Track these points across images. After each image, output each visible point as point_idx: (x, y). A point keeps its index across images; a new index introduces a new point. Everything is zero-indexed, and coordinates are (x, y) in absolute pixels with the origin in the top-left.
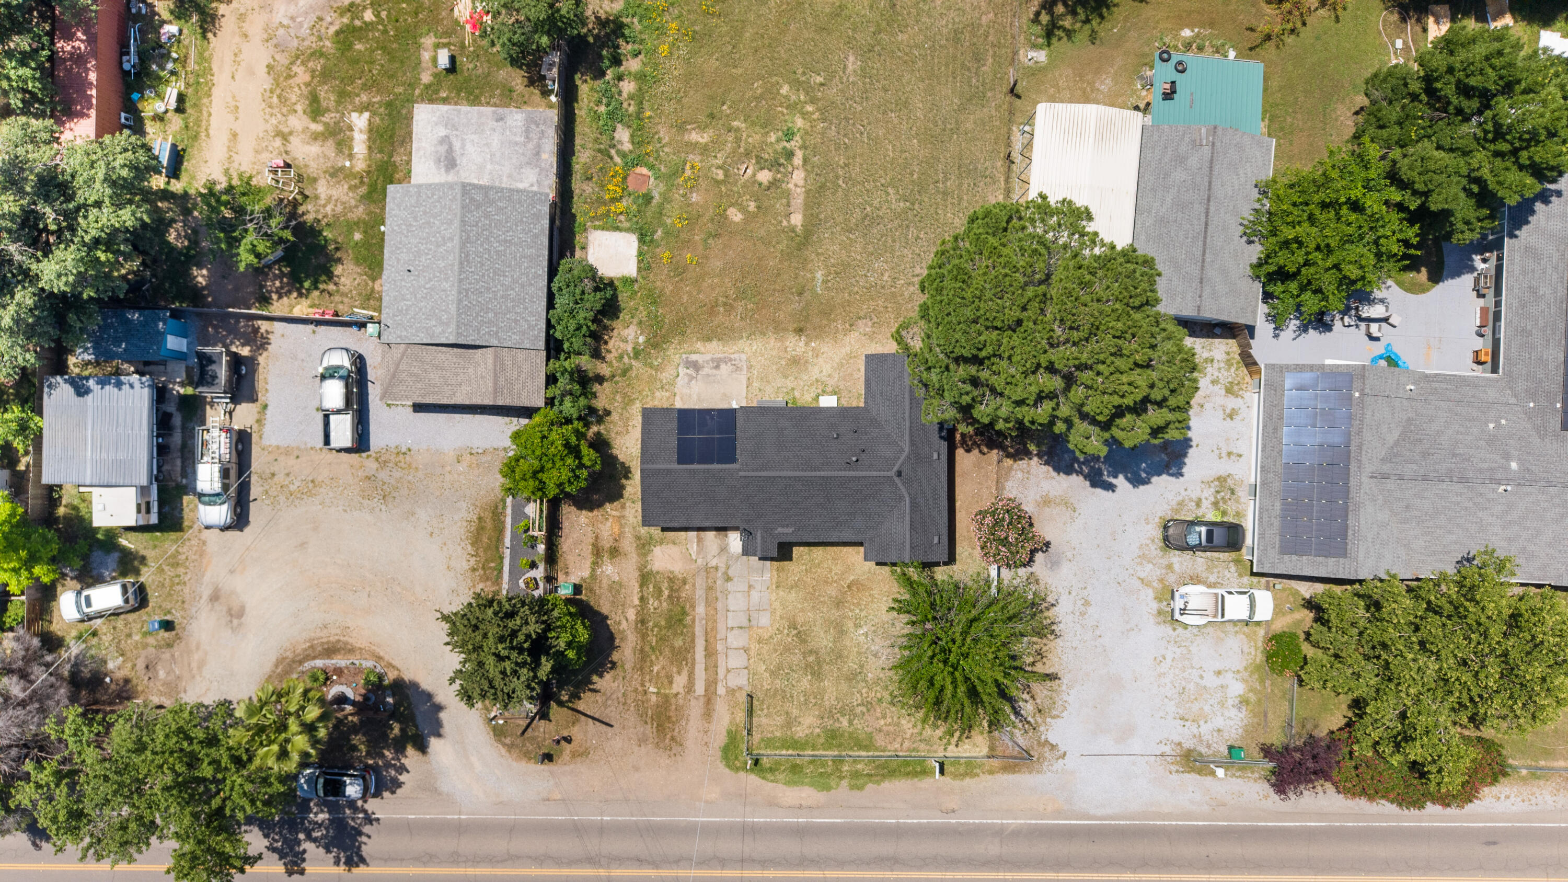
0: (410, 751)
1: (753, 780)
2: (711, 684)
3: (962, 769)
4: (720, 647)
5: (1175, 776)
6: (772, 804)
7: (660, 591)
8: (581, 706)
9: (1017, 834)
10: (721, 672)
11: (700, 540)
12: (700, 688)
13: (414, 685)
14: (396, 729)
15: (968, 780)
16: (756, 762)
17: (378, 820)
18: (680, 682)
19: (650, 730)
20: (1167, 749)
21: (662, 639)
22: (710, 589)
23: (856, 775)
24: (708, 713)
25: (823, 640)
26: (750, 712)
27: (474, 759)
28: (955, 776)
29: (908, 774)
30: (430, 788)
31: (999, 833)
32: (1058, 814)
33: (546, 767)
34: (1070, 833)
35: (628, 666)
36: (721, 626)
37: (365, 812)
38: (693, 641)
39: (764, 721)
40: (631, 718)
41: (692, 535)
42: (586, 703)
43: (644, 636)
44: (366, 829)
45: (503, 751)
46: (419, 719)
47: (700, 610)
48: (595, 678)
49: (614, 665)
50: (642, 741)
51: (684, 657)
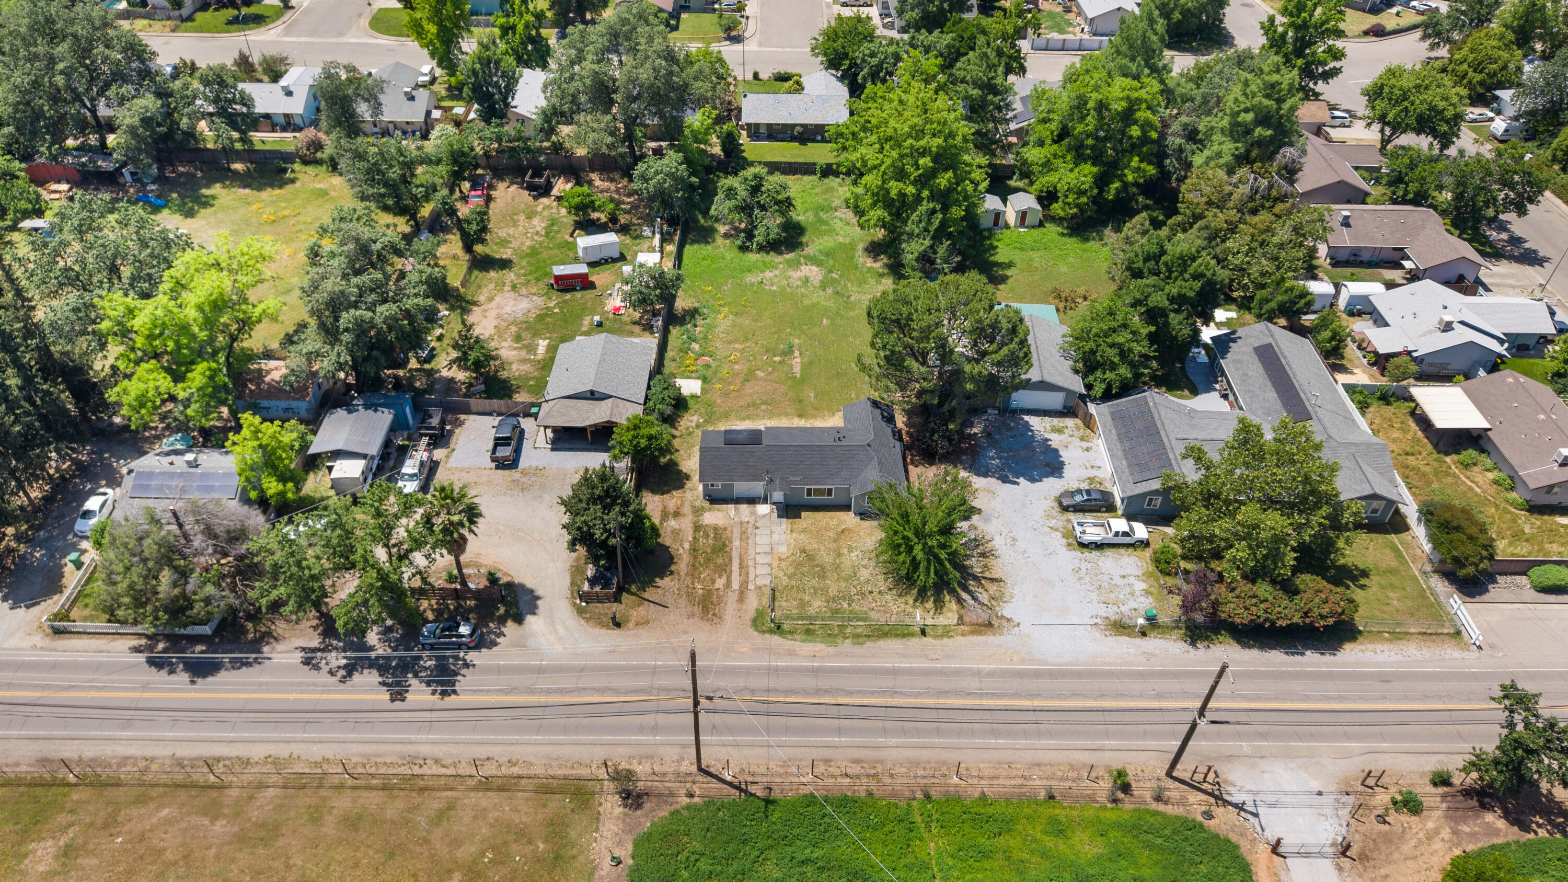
0: (510, 623)
1: (776, 639)
2: (744, 584)
3: (940, 632)
4: (751, 563)
5: (1110, 638)
6: (791, 653)
7: (708, 536)
8: (646, 595)
9: (991, 674)
10: (751, 577)
11: (736, 509)
12: (735, 585)
13: (522, 586)
14: (502, 610)
15: (945, 639)
16: (779, 628)
17: (474, 665)
18: (720, 583)
19: (697, 610)
20: (1099, 621)
21: (708, 560)
22: (743, 533)
23: (857, 636)
24: (741, 599)
25: (826, 558)
26: (774, 598)
27: (559, 628)
28: (935, 637)
29: (897, 636)
30: (521, 644)
31: (978, 673)
32: (1023, 661)
33: (617, 632)
34: (1037, 674)
35: (682, 573)
36: (751, 552)
37: (465, 660)
38: (731, 560)
39: (784, 604)
40: (683, 602)
41: (732, 506)
42: (649, 594)
43: (695, 558)
44: (463, 671)
45: (583, 622)
46: (521, 604)
47: (736, 543)
48: (657, 580)
49: (672, 573)
50: (691, 616)
51: (724, 569)
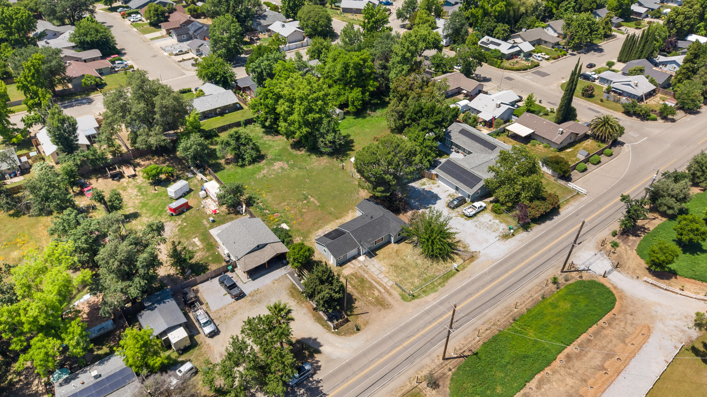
0: (316, 355)
1: (416, 301)
2: (385, 288)
3: (462, 267)
4: (379, 280)
5: (506, 242)
6: (427, 302)
7: (353, 279)
8: (356, 313)
9: (490, 272)
10: (385, 285)
11: (352, 264)
12: (383, 291)
13: (303, 339)
14: (307, 353)
15: (466, 269)
16: (413, 296)
17: (321, 380)
18: (376, 293)
19: (379, 307)
20: (498, 238)
21: (363, 287)
22: (364, 271)
23: (440, 284)
24: (390, 294)
25: (402, 263)
26: (401, 288)
27: (337, 344)
28: (462, 270)
29: (451, 276)
30: (330, 360)
31: (485, 274)
32: (493, 262)
33: (360, 333)
34: (501, 264)
35: (359, 297)
36: (374, 276)
37: (315, 380)
38: (371, 283)
39: (406, 287)
40: (372, 307)
41: (349, 263)
42: (356, 312)
43: (357, 289)
44: (320, 385)
45: (344, 337)
46: (312, 345)
47: (366, 276)
48: (353, 305)
49: (356, 300)
50: (380, 310)
51: (372, 287)
